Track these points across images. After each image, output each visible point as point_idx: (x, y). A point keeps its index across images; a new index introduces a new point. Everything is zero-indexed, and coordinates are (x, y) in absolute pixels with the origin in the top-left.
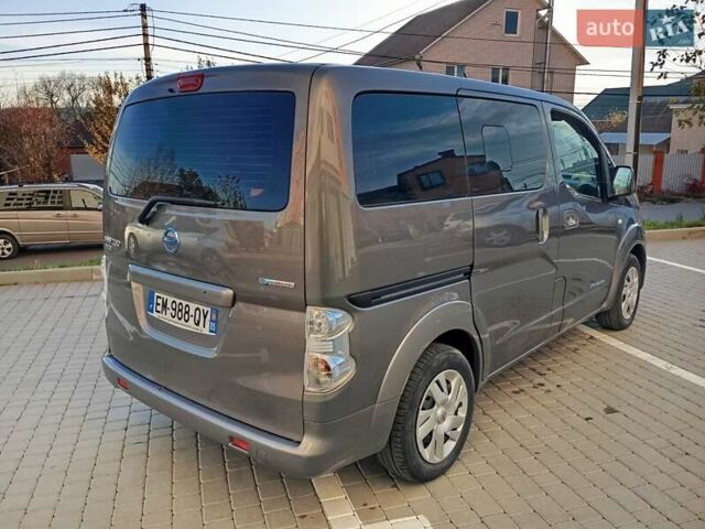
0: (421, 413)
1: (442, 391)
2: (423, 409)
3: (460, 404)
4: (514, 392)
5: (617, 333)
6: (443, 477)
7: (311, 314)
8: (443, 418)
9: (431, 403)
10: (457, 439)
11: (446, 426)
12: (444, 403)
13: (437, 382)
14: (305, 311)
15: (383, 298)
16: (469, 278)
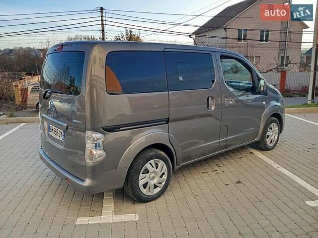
0: (141, 175)
1: (153, 167)
2: (143, 173)
3: (163, 174)
4: (203, 173)
5: (265, 152)
6: (154, 201)
7: (88, 133)
8: (154, 178)
9: (147, 171)
10: (162, 187)
11: (155, 181)
12: (154, 172)
13: (150, 164)
14: (85, 132)
15: (121, 129)
16: (168, 124)
